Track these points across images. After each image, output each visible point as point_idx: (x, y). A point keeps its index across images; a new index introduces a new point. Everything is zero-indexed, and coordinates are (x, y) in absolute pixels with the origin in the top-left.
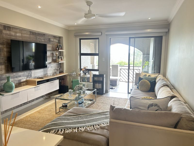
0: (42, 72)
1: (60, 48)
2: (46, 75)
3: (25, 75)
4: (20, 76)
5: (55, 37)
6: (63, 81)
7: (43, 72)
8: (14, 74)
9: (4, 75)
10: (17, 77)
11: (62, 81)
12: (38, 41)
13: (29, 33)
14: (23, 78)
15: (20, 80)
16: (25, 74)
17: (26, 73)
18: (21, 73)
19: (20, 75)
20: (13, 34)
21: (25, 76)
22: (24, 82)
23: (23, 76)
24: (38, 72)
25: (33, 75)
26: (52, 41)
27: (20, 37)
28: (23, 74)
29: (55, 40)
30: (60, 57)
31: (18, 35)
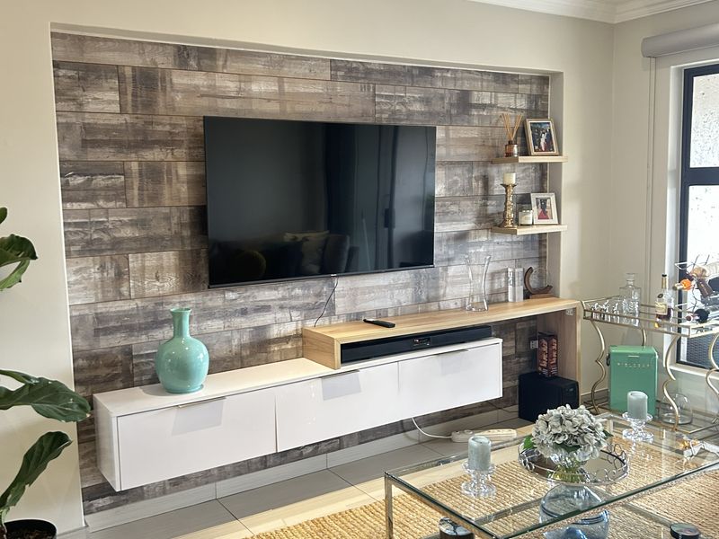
0: (405, 286)
1: (537, 143)
2: (434, 307)
3: (294, 303)
4: (264, 308)
5: (504, 79)
6: (545, 349)
7: (410, 290)
8: (231, 295)
9: (176, 299)
10: (244, 312)
11: (541, 345)
12: (382, 112)
13: (327, 74)
14: (279, 315)
15: (264, 328)
16: (297, 297)
17: (298, 291)
18: (271, 289)
19: (262, 304)
20: (230, 85)
21: (292, 308)
22: (286, 339)
23: (282, 308)
24: (379, 287)
25: (341, 305)
26: (484, 106)
27: (269, 100)
28: (284, 298)
29: (504, 99)
30: (534, 197)
31: (256, 88)
